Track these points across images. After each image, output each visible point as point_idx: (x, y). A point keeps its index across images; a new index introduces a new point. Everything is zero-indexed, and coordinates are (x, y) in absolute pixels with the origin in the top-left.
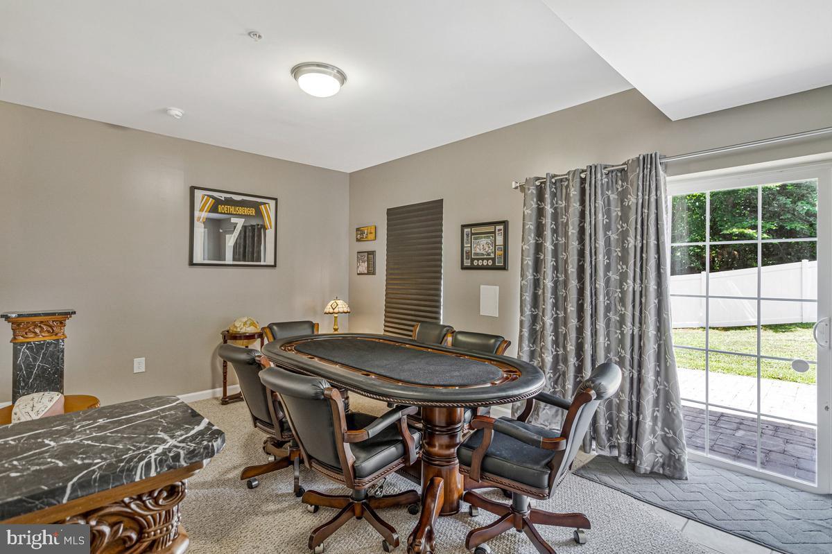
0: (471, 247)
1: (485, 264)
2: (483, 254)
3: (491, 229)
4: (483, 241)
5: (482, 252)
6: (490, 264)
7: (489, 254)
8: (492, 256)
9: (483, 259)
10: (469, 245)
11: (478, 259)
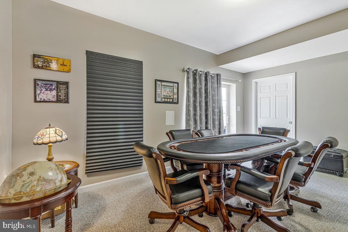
0: (161, 91)
1: (169, 101)
2: (167, 96)
3: (171, 85)
4: (168, 90)
5: (167, 95)
6: (171, 101)
7: (170, 96)
8: (172, 97)
9: (167, 98)
10: (160, 91)
11: (165, 98)
